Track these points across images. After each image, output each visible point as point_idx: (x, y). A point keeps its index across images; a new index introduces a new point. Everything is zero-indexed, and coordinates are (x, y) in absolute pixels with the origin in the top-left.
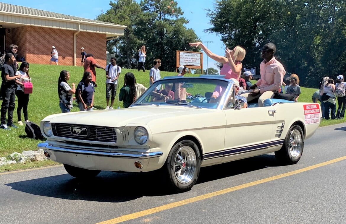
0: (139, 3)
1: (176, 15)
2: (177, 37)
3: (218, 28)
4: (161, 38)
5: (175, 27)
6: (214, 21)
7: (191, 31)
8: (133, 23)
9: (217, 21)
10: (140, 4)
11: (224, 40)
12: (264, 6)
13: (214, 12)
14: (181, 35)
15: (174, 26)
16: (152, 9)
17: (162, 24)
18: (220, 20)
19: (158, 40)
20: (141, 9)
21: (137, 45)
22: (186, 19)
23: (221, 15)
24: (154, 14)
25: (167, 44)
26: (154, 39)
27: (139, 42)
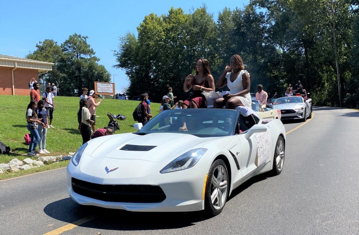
0: (60, 45)
1: (90, 55)
2: (92, 71)
3: (123, 65)
4: (79, 72)
5: (90, 64)
6: (119, 59)
7: (102, 67)
8: (56, 61)
9: (121, 59)
10: (61, 47)
11: (128, 73)
12: (156, 49)
13: (119, 53)
14: (95, 69)
15: (88, 63)
16: (70, 50)
17: (79, 61)
18: (124, 58)
19: (77, 74)
20: (62, 50)
21: (60, 77)
22: (97, 58)
23: (124, 55)
24: (72, 54)
25: (84, 77)
26: (73, 73)
27: (61, 75)
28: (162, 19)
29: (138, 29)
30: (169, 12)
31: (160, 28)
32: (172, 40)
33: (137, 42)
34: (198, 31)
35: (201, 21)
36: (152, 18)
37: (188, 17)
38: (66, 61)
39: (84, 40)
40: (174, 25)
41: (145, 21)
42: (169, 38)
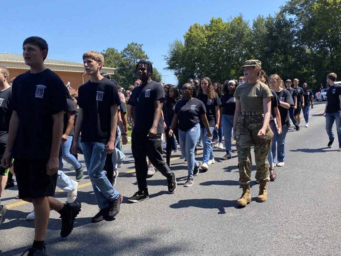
0: (120, 52)
3: (172, 67)
6: (169, 63)
8: (117, 66)
9: (171, 62)
10: (121, 54)
11: (176, 74)
12: (199, 53)
13: (169, 57)
16: (128, 56)
18: (173, 62)
20: (122, 56)
23: (173, 59)
24: (130, 59)
27: (121, 78)
28: (204, 28)
29: (185, 37)
30: (211, 22)
31: (203, 36)
32: (213, 45)
33: (184, 48)
34: (235, 36)
35: (238, 28)
36: (196, 27)
37: (227, 25)
38: (125, 65)
39: (140, 47)
40: (215, 32)
41: (190, 30)
42: (211, 43)
